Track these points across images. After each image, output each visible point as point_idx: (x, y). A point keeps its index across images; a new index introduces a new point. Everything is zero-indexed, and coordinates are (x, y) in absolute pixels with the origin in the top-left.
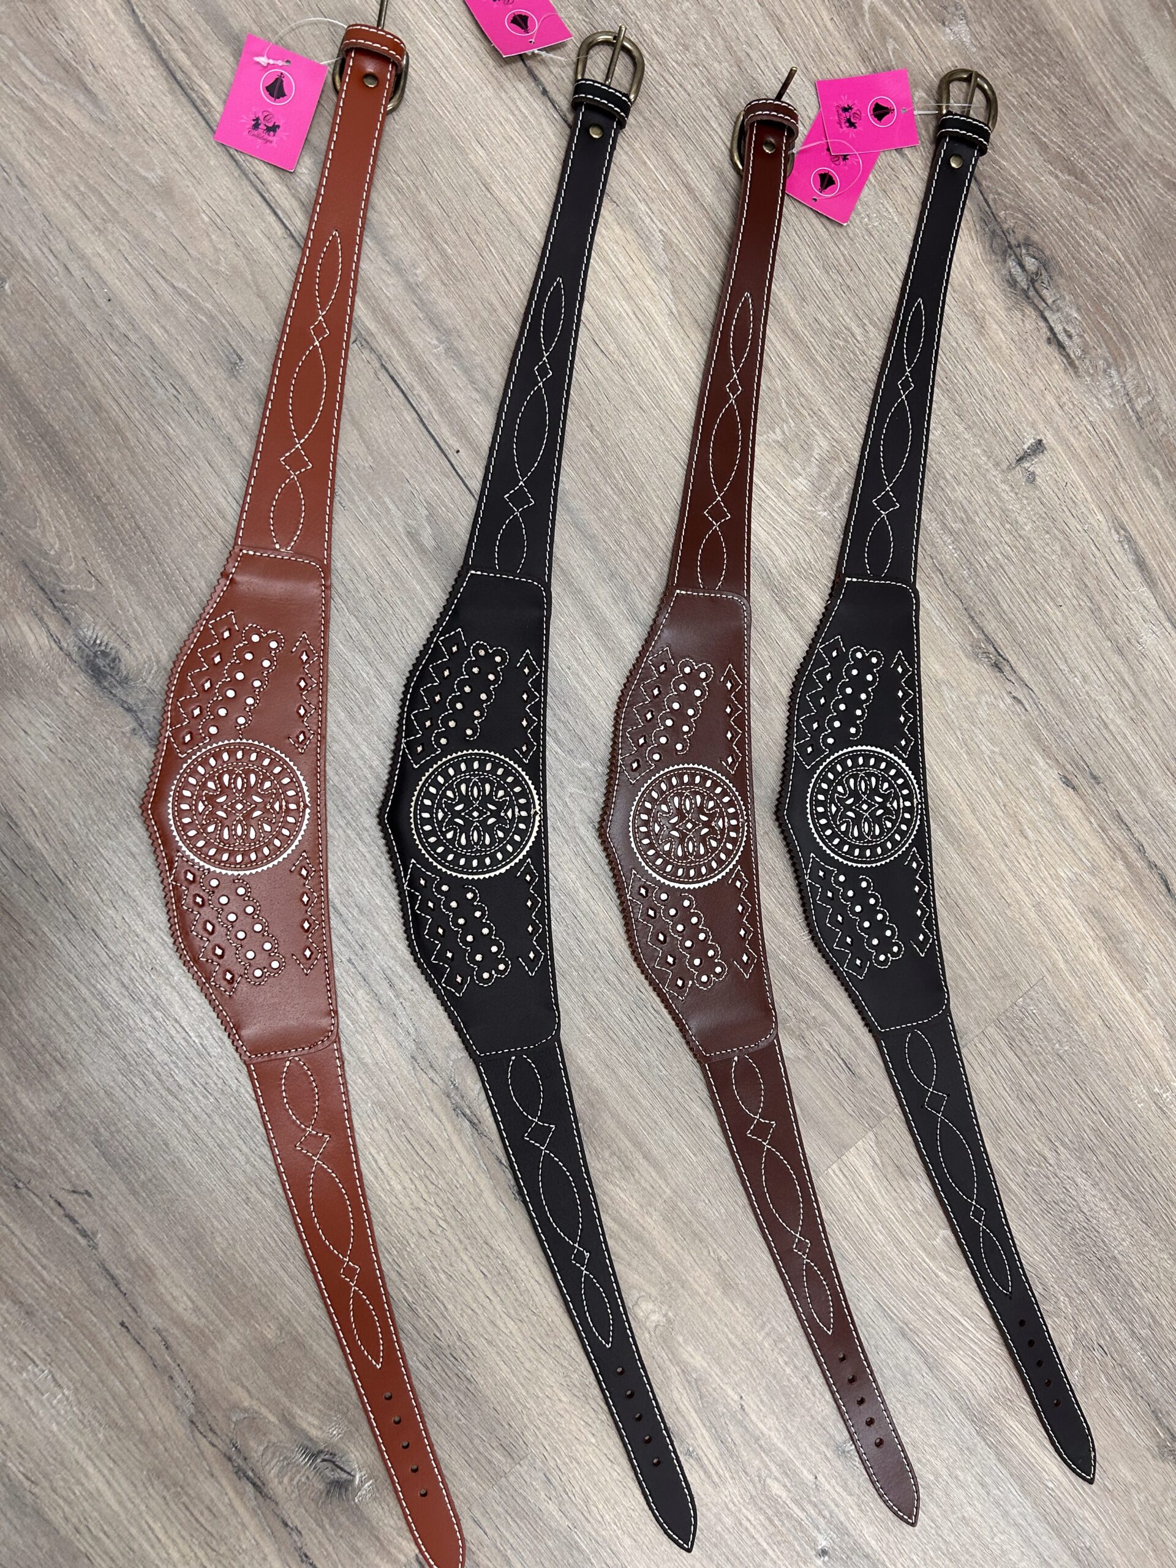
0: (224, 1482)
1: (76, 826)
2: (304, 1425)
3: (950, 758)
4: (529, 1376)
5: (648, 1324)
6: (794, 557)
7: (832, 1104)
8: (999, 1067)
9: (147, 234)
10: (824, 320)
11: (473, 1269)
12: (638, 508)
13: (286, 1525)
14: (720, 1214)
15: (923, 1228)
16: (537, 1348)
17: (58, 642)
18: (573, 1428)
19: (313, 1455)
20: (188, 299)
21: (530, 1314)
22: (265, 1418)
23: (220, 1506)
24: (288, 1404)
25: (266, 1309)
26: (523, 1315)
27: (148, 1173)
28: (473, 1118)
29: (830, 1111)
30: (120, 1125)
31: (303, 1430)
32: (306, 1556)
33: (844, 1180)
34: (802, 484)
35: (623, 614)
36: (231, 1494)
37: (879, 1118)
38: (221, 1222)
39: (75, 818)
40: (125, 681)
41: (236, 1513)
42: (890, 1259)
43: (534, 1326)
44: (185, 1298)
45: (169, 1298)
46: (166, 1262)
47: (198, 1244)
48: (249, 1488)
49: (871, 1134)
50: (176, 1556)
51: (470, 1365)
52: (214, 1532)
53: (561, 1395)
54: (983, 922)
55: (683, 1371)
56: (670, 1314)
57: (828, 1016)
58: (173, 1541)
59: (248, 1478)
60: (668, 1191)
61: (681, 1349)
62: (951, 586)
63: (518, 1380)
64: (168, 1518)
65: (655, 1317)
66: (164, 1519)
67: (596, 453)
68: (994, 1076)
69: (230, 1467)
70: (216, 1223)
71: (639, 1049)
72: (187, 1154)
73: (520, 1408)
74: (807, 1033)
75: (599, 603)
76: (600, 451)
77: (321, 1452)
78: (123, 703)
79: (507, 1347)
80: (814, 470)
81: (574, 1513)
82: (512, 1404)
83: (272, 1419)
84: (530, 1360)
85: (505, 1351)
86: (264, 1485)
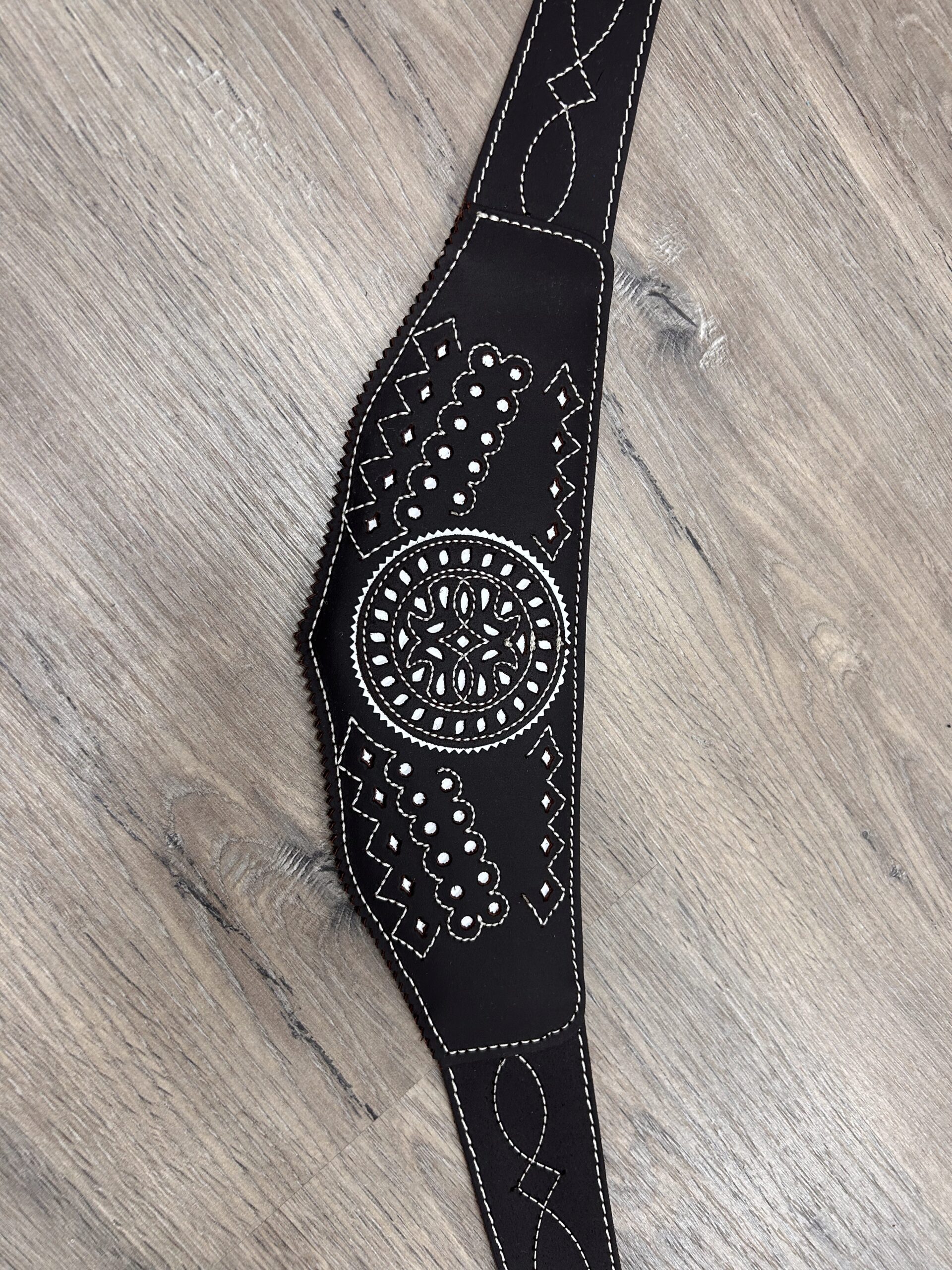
0: (157, 901)
2: (291, 809)
4: (650, 742)
5: (832, 668)
13: (266, 975)
14: (938, 499)
16: (662, 699)
18: (722, 828)
19: (306, 859)
21: (650, 643)
22: (223, 795)
23: (152, 940)
24: (262, 773)
25: (218, 610)
26: (639, 643)
31: (288, 817)
32: (301, 1027)
36: (171, 923)
38: (130, 454)
41: (178, 953)
43: (655, 661)
44: (74, 582)
45: (44, 581)
46: (36, 516)
48: (201, 911)
50: (78, 1025)
52: (143, 986)
53: (700, 774)
55: (886, 745)
56: (865, 653)
58: (72, 999)
59: (197, 895)
60: (859, 456)
61: (882, 712)
63: (633, 747)
64: (62, 960)
65: (842, 659)
66: (55, 961)
69: (167, 876)
70: (122, 455)
71: (814, 220)
73: (638, 793)
77: (319, 854)
79: (615, 694)
81: (725, 962)
82: (625, 786)
83: (237, 797)
84: (653, 719)
85: (614, 701)
86: (225, 906)
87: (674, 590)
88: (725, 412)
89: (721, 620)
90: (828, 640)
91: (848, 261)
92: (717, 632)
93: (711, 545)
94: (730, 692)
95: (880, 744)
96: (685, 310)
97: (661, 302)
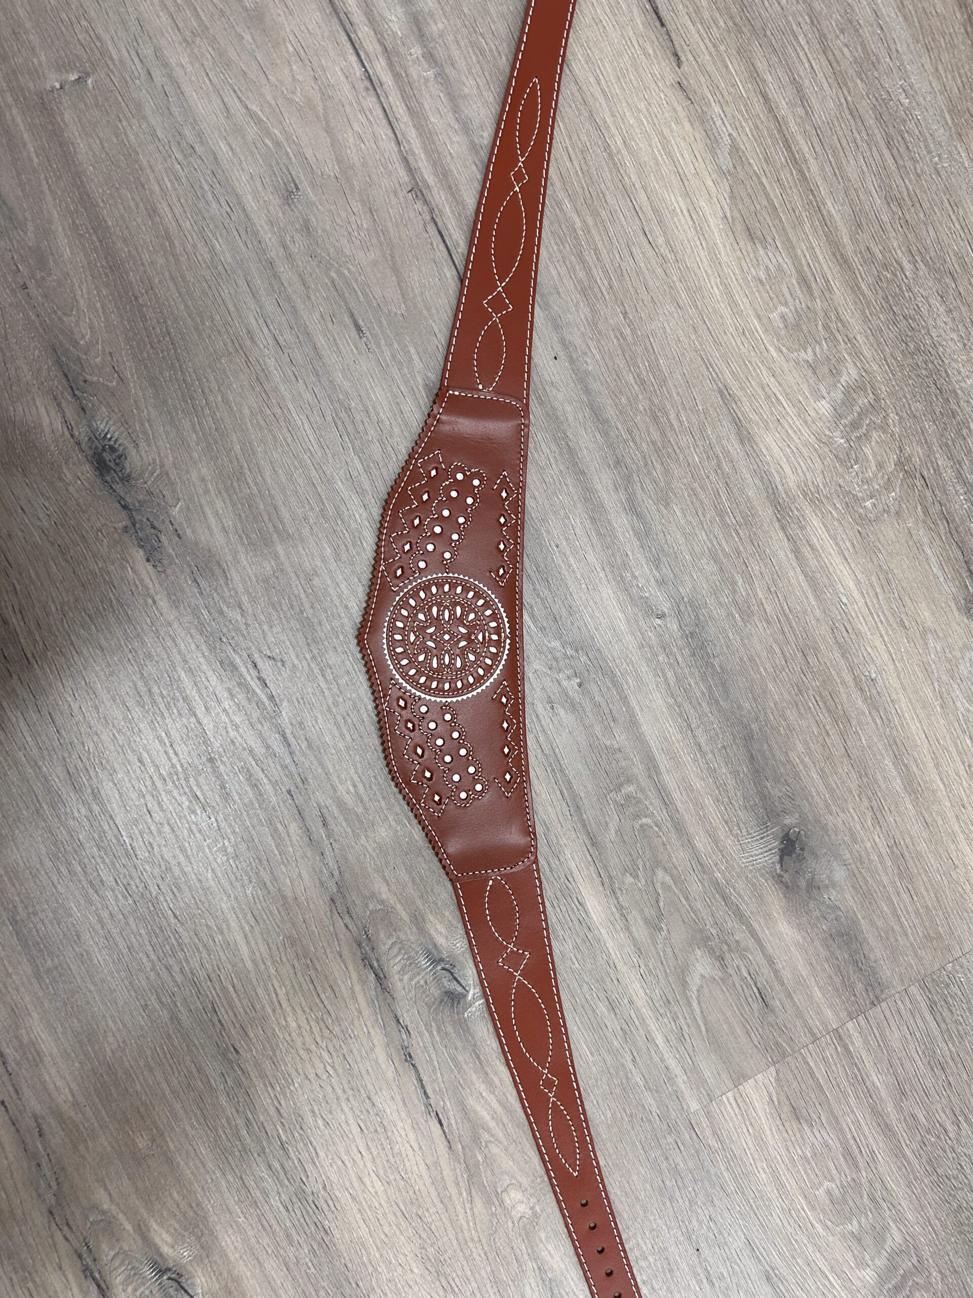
0: (71, 1278)
1: (53, 609)
2: (157, 1240)
3: (924, 707)
4: (386, 1240)
5: (513, 1213)
6: (803, 477)
7: (739, 1032)
8: (915, 1028)
9: (232, 54)
10: (876, 250)
11: (351, 1121)
12: (656, 401)
14: (606, 1117)
15: (807, 1175)
16: (399, 1214)
17: (70, 430)
19: (160, 1271)
20: (258, 121)
21: (398, 1178)
22: (121, 1224)
24: (145, 1216)
25: (142, 1118)
26: (392, 1178)
27: (56, 960)
28: (379, 971)
29: (735, 1037)
30: (38, 907)
31: (155, 1245)
33: (737, 1110)
34: (824, 407)
35: (622, 503)
36: (75, 1290)
37: (784, 1055)
38: (115, 1023)
39: (53, 601)
40: (126, 479)
42: (769, 1199)
43: (400, 1191)
44: (67, 1090)
45: (51, 1086)
46: (55, 1050)
47: (89, 1040)
48: (93, 1288)
49: (772, 1069)
51: (330, 1216)
53: (413, 1265)
54: (925, 879)
55: (539, 1268)
56: (537, 1208)
57: (751, 943)
59: (94, 1279)
61: (542, 1245)
62: (956, 536)
63: (374, 1242)
65: (521, 1208)
67: (625, 339)
68: (909, 1037)
69: (79, 1265)
70: (110, 1023)
72: (96, 949)
73: (370, 1269)
74: (727, 955)
75: (599, 487)
76: (630, 339)
77: (169, 1270)
78: (120, 500)
79: (370, 1207)
80: (838, 395)
82: (364, 1264)
83: (129, 1227)
84: (390, 1225)
85: (368, 1210)
86: (108, 1288)
87: (421, 1148)
88: (475, 1045)
89: (447, 1173)
90: (515, 1195)
91: (574, 964)
92: (443, 1179)
93: (450, 1125)
94: (443, 1216)
95: (535, 1267)
96: (462, 982)
97: (448, 974)
